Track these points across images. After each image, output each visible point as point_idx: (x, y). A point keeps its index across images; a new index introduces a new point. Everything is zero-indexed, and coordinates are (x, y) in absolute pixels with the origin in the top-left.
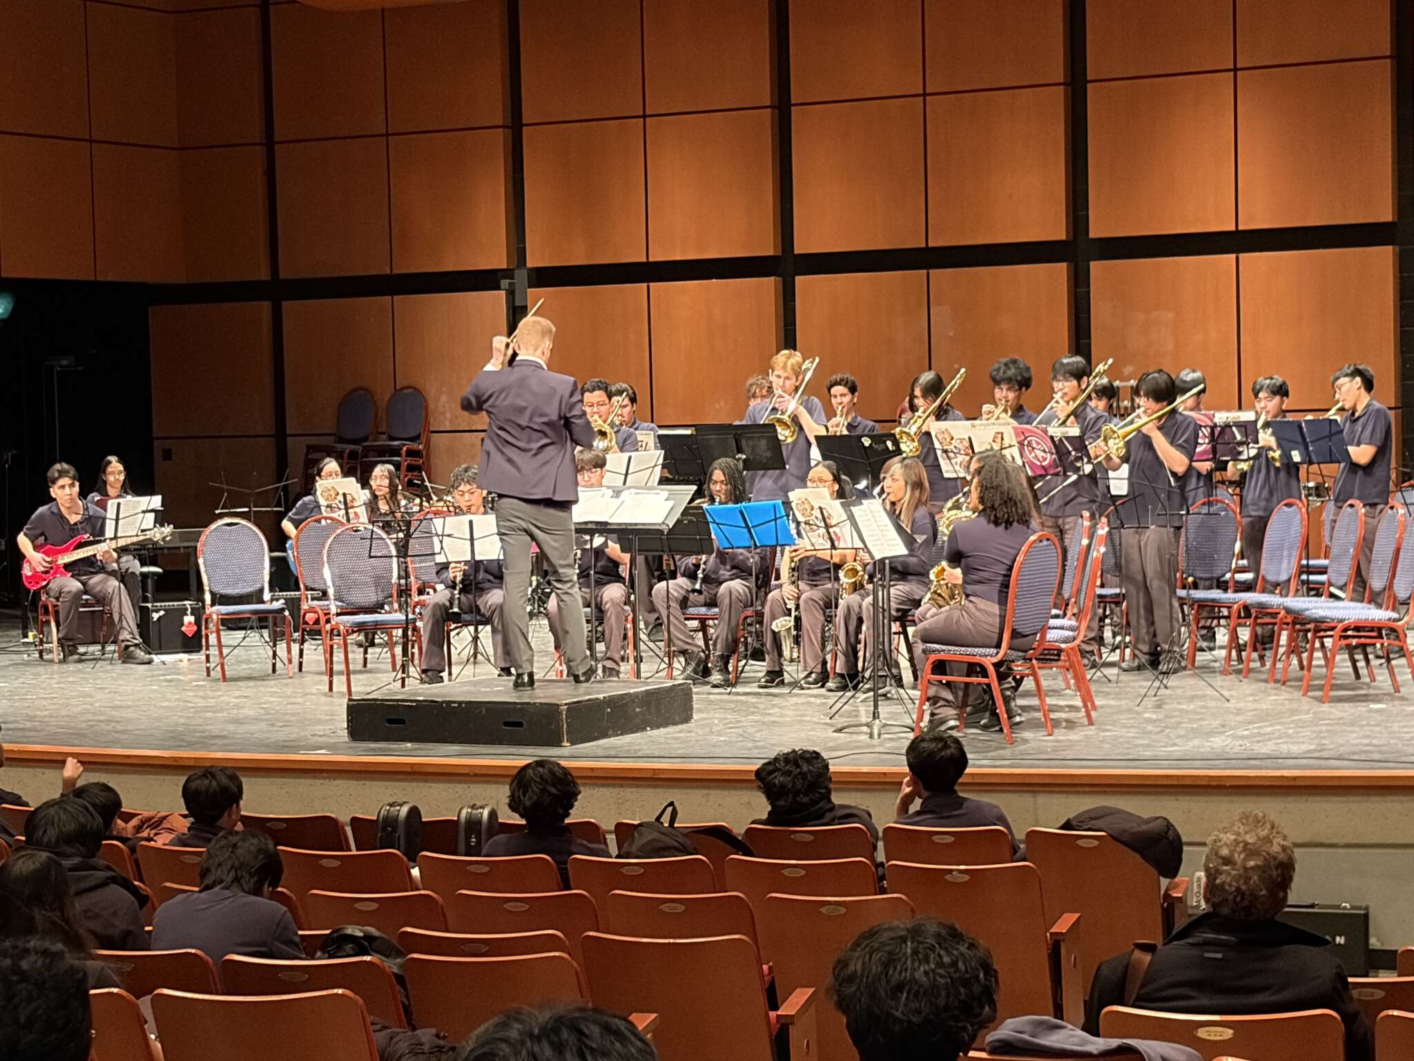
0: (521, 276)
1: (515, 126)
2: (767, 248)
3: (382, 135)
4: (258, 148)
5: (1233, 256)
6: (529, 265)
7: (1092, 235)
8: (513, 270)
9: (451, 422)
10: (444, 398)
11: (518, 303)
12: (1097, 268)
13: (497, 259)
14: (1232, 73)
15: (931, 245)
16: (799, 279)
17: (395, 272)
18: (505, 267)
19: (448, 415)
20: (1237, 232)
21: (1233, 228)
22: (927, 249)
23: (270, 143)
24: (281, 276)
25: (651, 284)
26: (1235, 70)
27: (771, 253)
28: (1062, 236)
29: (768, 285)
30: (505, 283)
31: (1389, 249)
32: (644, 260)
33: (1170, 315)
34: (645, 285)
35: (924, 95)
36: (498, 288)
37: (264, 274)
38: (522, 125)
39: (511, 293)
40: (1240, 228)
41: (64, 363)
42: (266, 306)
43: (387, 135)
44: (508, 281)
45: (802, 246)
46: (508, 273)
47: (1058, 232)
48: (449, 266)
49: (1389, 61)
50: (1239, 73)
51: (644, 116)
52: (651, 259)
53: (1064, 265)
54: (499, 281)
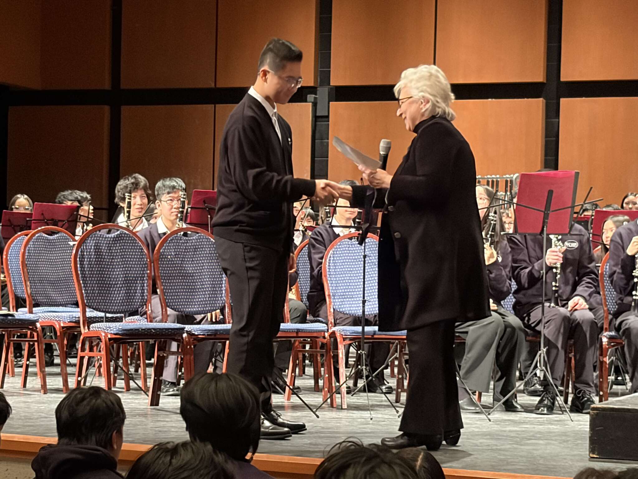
0: (323, 92)
6: (332, 84)
8: (316, 88)
13: (307, 79)
17: (220, 85)
18: (313, 85)
24: (123, 86)
30: (311, 97)
36: (305, 101)
37: (108, 84)
39: (315, 105)
42: (105, 109)
44: (314, 96)
46: (312, 90)
54: (309, 96)
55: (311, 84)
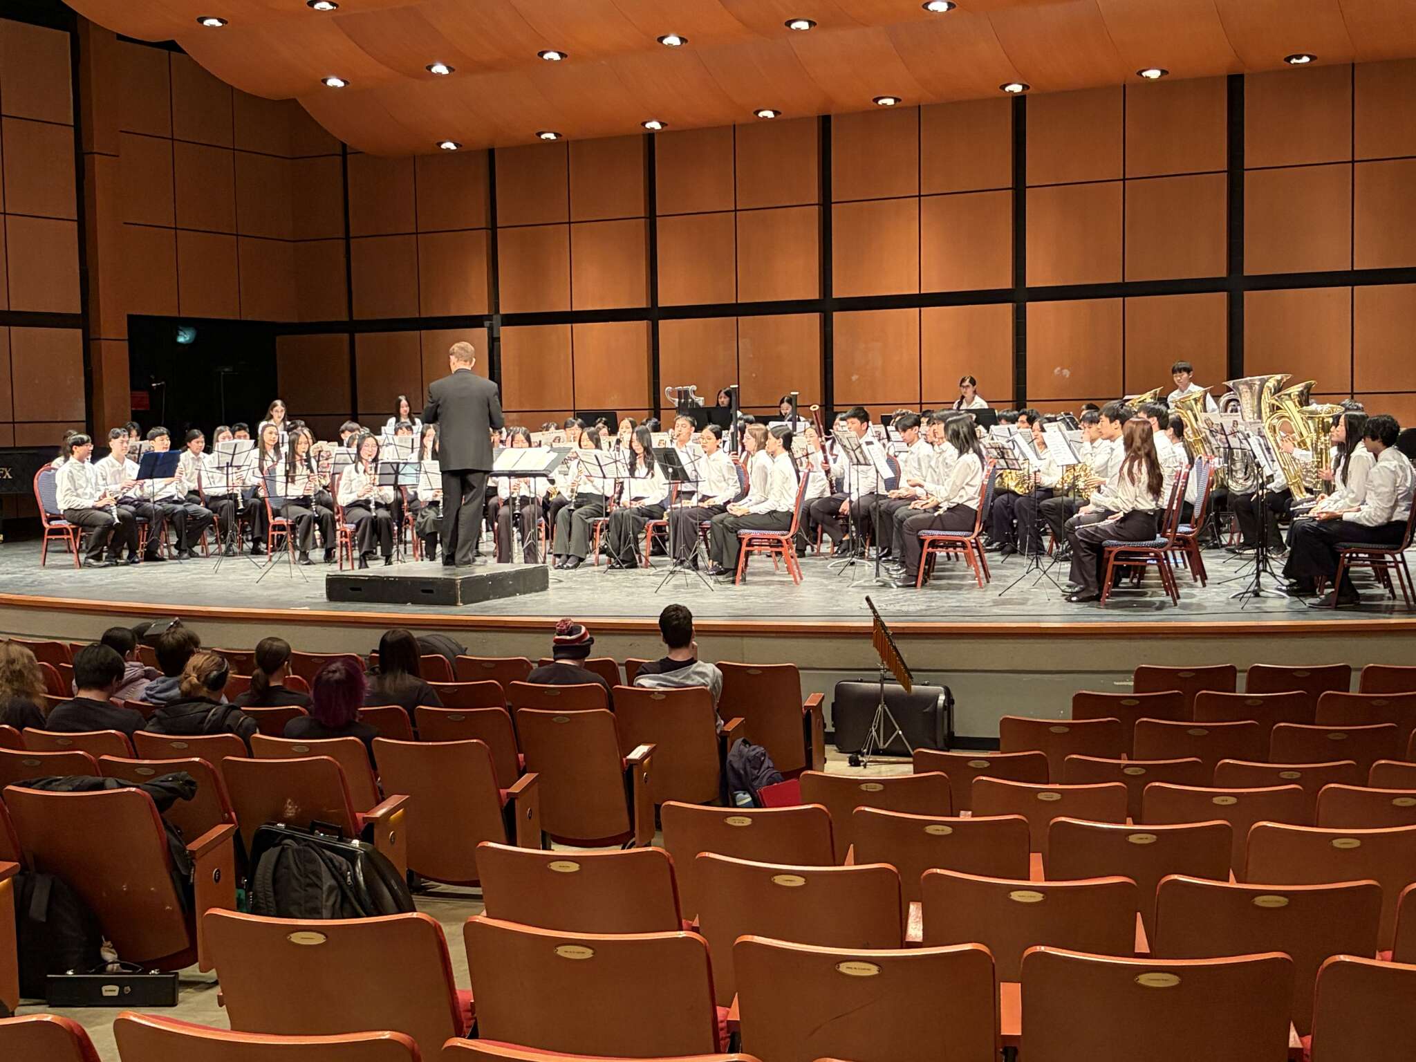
0: (497, 319)
1: (493, 228)
2: (643, 303)
3: (414, 233)
4: (340, 241)
5: (918, 309)
6: (502, 312)
7: (834, 296)
8: (492, 316)
11: (495, 335)
12: (837, 316)
13: (483, 308)
14: (918, 198)
15: (739, 302)
16: (661, 322)
17: (423, 315)
18: (486, 313)
20: (919, 294)
21: (918, 292)
22: (737, 304)
23: (347, 238)
24: (355, 318)
25: (574, 325)
26: (920, 196)
27: (644, 306)
28: (815, 296)
29: (642, 326)
30: (487, 323)
31: (1011, 304)
32: (569, 310)
33: (880, 344)
34: (569, 325)
35: (736, 210)
36: (482, 326)
37: (345, 318)
38: (497, 228)
39: (491, 329)
40: (922, 292)
41: (227, 370)
42: (346, 336)
43: (417, 233)
44: (488, 322)
45: (662, 303)
46: (489, 317)
47: (814, 294)
48: (454, 312)
49: (1010, 191)
50: (922, 198)
51: (569, 223)
52: (573, 310)
53: (817, 314)
54: (483, 323)
55: (485, 311)
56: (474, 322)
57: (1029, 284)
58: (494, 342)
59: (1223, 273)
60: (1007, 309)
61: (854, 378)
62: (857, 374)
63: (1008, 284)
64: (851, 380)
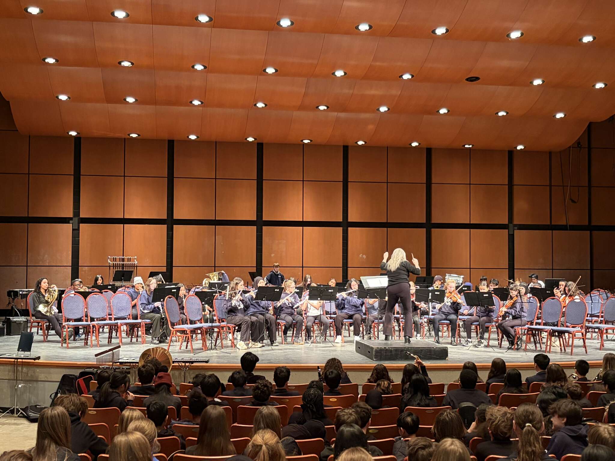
0: (76, 220)
1: (78, 175)
2: (165, 217)
3: (27, 174)
5: (302, 227)
6: (81, 217)
7: (263, 220)
8: (75, 218)
9: (48, 263)
10: (46, 256)
12: (264, 228)
13: (69, 214)
14: (302, 182)
15: (216, 219)
16: (174, 226)
17: (30, 215)
18: (72, 217)
19: (48, 261)
20: (303, 221)
21: (302, 220)
25: (124, 225)
28: (255, 219)
29: (165, 227)
30: (71, 222)
32: (123, 217)
33: (285, 241)
34: (122, 225)
35: (216, 179)
36: (69, 223)
38: (80, 175)
39: (74, 225)
40: (304, 220)
43: (29, 174)
45: (176, 217)
49: (342, 183)
50: (304, 182)
51: (124, 176)
52: (125, 218)
53: (255, 227)
54: (70, 221)
55: (71, 215)
56: (65, 220)
57: (350, 220)
58: (76, 232)
59: (424, 221)
60: (341, 229)
61: (273, 255)
62: (274, 253)
63: (340, 220)
64: (271, 256)
